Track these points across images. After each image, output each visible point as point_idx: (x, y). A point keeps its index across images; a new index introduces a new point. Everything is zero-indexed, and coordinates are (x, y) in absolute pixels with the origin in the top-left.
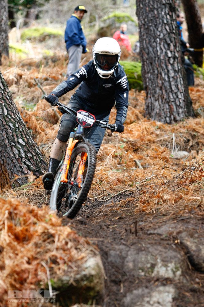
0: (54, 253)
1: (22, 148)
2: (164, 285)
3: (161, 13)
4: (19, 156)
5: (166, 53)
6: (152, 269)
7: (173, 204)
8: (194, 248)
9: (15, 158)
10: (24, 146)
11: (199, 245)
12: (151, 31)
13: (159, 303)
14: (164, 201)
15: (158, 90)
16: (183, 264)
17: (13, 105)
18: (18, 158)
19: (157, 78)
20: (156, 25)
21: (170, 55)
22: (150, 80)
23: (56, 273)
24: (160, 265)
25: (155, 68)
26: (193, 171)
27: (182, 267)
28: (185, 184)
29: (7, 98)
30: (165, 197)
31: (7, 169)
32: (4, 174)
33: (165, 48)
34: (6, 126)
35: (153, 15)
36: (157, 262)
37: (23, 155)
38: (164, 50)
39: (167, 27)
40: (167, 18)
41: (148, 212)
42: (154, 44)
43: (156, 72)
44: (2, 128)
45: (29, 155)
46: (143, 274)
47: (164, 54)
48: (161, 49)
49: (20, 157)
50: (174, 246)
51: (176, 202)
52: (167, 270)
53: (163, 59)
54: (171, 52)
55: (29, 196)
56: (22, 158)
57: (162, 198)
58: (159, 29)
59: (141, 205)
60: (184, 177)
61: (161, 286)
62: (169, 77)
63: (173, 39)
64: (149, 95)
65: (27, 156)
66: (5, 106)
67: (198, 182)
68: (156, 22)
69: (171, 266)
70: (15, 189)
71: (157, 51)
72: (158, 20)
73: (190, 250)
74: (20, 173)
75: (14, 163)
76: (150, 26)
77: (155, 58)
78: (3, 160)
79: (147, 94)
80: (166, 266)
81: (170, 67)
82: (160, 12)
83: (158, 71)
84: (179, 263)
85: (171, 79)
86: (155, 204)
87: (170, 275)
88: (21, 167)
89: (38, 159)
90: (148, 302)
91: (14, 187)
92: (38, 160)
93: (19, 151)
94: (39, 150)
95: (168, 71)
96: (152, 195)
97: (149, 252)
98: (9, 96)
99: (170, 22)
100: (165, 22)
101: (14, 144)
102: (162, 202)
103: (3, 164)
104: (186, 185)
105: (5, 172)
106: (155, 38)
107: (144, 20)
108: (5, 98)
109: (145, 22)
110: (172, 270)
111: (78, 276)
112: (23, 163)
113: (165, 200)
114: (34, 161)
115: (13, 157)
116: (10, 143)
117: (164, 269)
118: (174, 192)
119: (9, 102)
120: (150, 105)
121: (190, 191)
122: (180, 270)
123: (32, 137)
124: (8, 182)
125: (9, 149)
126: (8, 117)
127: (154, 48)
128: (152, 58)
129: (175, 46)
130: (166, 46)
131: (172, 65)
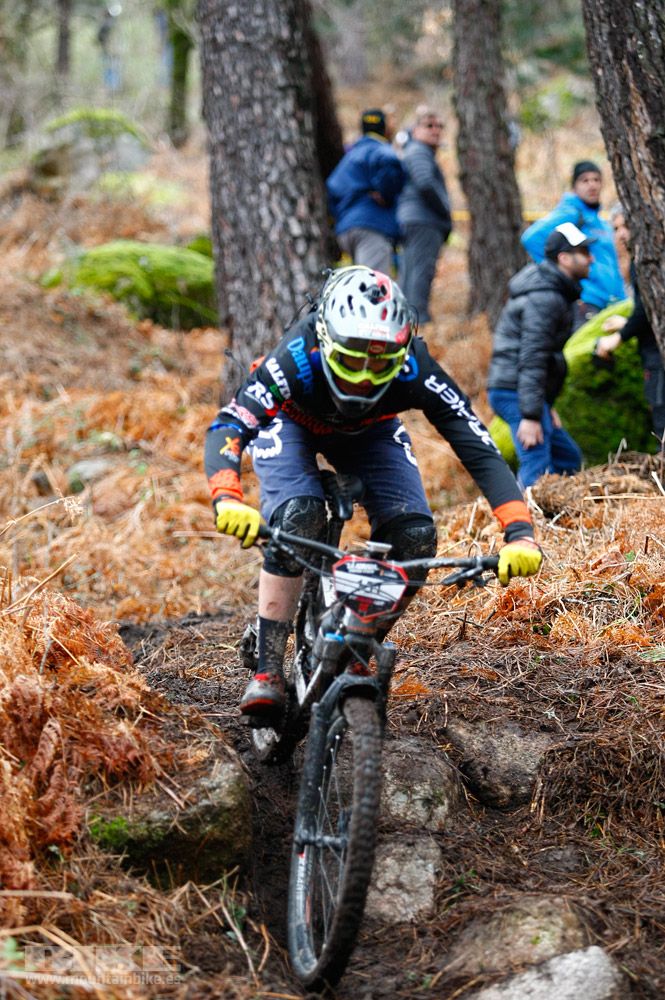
3: (272, 114)
5: (286, 226)
12: (242, 160)
15: (261, 327)
19: (261, 291)
20: (257, 147)
21: (296, 229)
22: (240, 297)
25: (255, 267)
33: (282, 209)
35: (251, 118)
38: (280, 217)
39: (290, 153)
40: (288, 128)
42: (253, 199)
43: (257, 276)
47: (278, 226)
48: (271, 213)
53: (277, 243)
54: (300, 221)
58: (268, 157)
62: (293, 293)
63: (304, 187)
64: (236, 343)
68: (259, 137)
71: (260, 218)
72: (262, 130)
76: (241, 149)
77: (255, 235)
79: (231, 337)
81: (296, 265)
82: (268, 111)
83: (263, 275)
85: (299, 299)
95: (291, 276)
100: (284, 136)
106: (255, 182)
107: (224, 129)
109: (228, 136)
120: (238, 370)
127: (251, 209)
128: (244, 238)
129: (311, 207)
130: (286, 205)
131: (303, 258)
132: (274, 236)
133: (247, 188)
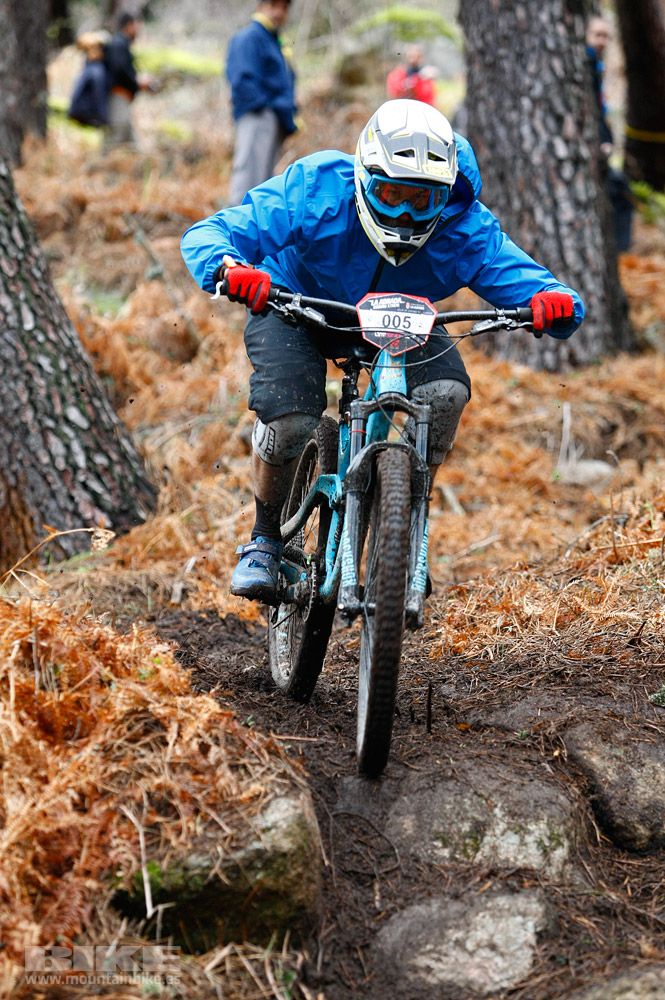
0: (165, 778)
1: (77, 436)
2: (513, 891)
3: (537, 19)
4: (67, 462)
5: (551, 147)
6: (476, 839)
7: (552, 633)
8: (612, 776)
9: (55, 468)
10: (83, 430)
11: (628, 766)
12: (503, 71)
13: (493, 947)
14: (525, 622)
16: (574, 827)
17: (52, 299)
18: (65, 471)
19: (520, 222)
20: (520, 56)
21: (562, 150)
23: (168, 841)
24: (502, 826)
25: (514, 193)
26: (620, 528)
27: (573, 833)
28: (592, 567)
29: (32, 275)
30: (529, 610)
31: (28, 501)
32: (17, 518)
33: (547, 128)
34: (29, 367)
35: (513, 23)
36: (495, 816)
37: (81, 460)
38: (544, 137)
39: (557, 64)
40: (556, 35)
41: (470, 654)
42: (513, 116)
43: (516, 204)
44: (16, 371)
45: (100, 460)
46: (446, 853)
47: (542, 147)
48: (534, 132)
49: (71, 466)
50: (549, 768)
51: (561, 626)
52: (523, 843)
53: (540, 166)
54: (567, 141)
55: (92, 591)
56: (75, 468)
57: (518, 611)
58: (532, 68)
59: (449, 632)
60: (592, 545)
61: (501, 892)
62: (557, 223)
63: (573, 102)
65: (91, 465)
66: (26, 301)
67: (633, 565)
68: (522, 45)
69: (538, 830)
70: (50, 567)
71: (521, 138)
72: (526, 37)
73: (600, 781)
74: (68, 517)
75: (49, 484)
76: (501, 58)
77: (514, 158)
78: (15, 474)
80: (521, 831)
81: (561, 191)
82: (534, 14)
83: (523, 203)
84: (564, 823)
85: (564, 230)
86: (495, 629)
87: (532, 858)
88: (72, 498)
89: (127, 472)
90: (460, 944)
91: (48, 563)
92: (126, 477)
93: (68, 447)
94: (132, 444)
95: (555, 204)
96: (486, 601)
97: (468, 784)
98: (39, 269)
99: (564, 44)
100: (551, 44)
101: (50, 423)
102: (517, 625)
103: (16, 488)
104: (595, 573)
105: (20, 514)
106: (516, 96)
107: (483, 36)
108: (27, 276)
109: (486, 44)
110: (540, 843)
111: (238, 855)
112: (79, 486)
113: (528, 619)
114: (113, 479)
115: (47, 465)
116: (40, 422)
117: (514, 839)
118: (556, 592)
119: (41, 289)
121: (609, 593)
122: (566, 843)
123: (110, 402)
124: (30, 544)
125: (34, 440)
126: (34, 338)
127: (510, 127)
128: (503, 161)
129: (580, 125)
130: (551, 123)
131: (569, 184)
132: (536, 159)
133: (508, 103)
